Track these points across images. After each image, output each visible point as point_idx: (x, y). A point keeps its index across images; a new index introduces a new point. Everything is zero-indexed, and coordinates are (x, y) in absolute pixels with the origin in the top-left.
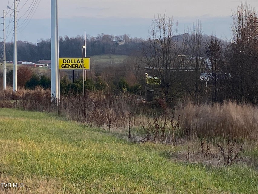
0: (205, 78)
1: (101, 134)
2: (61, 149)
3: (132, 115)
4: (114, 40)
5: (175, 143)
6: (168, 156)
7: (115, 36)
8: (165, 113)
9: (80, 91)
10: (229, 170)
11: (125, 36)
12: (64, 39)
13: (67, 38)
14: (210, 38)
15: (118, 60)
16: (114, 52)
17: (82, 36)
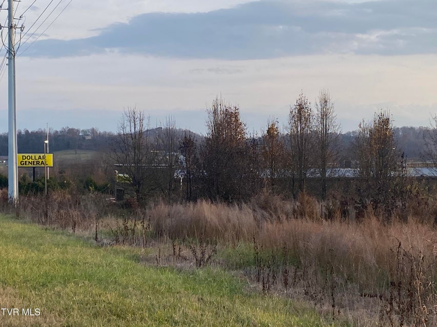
0: (179, 175)
1: (65, 238)
2: (20, 255)
3: (99, 217)
4: (81, 134)
5: (145, 246)
6: (137, 259)
7: (81, 130)
8: (135, 214)
9: (42, 190)
10: (201, 272)
11: (93, 130)
12: (23, 132)
13: (27, 132)
14: (184, 134)
15: (85, 156)
16: (80, 147)
17: (45, 129)
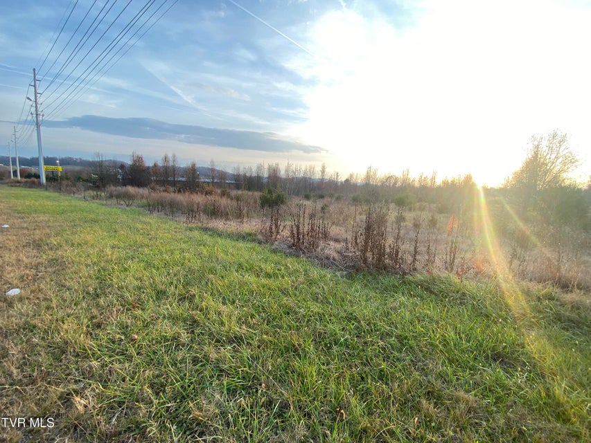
0: (120, 177)
1: (70, 198)
2: (50, 203)
3: (85, 191)
4: (74, 160)
5: (106, 200)
6: (103, 205)
7: (75, 158)
8: (101, 190)
9: (57, 180)
10: (128, 209)
11: (80, 158)
12: (46, 157)
13: (48, 157)
14: (121, 162)
15: (77, 168)
16: (75, 164)
17: (56, 157)
